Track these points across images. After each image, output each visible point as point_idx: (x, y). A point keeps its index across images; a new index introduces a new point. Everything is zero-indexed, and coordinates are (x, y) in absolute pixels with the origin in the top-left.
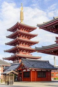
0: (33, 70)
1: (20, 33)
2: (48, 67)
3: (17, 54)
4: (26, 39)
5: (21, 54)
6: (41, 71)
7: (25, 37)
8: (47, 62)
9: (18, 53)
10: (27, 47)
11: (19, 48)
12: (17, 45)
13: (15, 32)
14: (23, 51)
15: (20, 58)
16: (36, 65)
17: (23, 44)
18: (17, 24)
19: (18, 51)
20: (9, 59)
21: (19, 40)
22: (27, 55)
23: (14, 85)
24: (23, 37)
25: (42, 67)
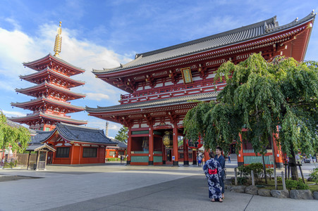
0: (77, 145)
1: (51, 74)
2: (102, 140)
3: (41, 113)
4: (62, 88)
5: (49, 114)
6: (90, 147)
7: (61, 84)
8: (101, 133)
9: (43, 111)
10: (62, 102)
11: (46, 102)
12: (43, 97)
13: (42, 71)
14: (53, 109)
15: (47, 121)
16: (82, 137)
17: (54, 95)
18: (48, 57)
19: (43, 108)
20: (22, 121)
21: (49, 88)
22: (62, 116)
23: (45, 170)
24: (56, 82)
25: (93, 140)
